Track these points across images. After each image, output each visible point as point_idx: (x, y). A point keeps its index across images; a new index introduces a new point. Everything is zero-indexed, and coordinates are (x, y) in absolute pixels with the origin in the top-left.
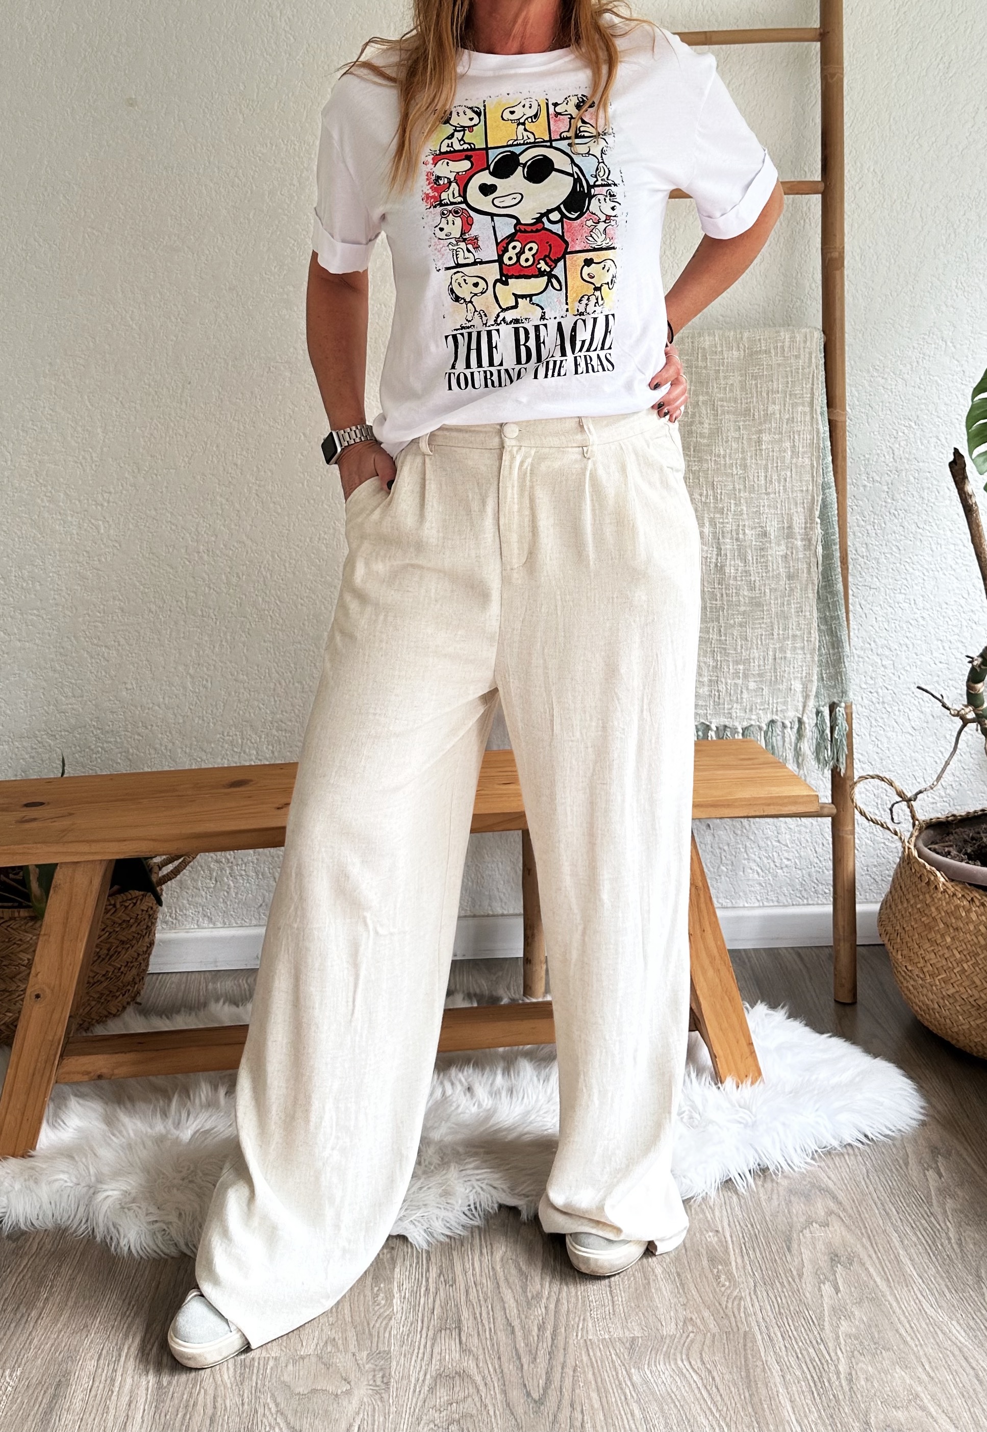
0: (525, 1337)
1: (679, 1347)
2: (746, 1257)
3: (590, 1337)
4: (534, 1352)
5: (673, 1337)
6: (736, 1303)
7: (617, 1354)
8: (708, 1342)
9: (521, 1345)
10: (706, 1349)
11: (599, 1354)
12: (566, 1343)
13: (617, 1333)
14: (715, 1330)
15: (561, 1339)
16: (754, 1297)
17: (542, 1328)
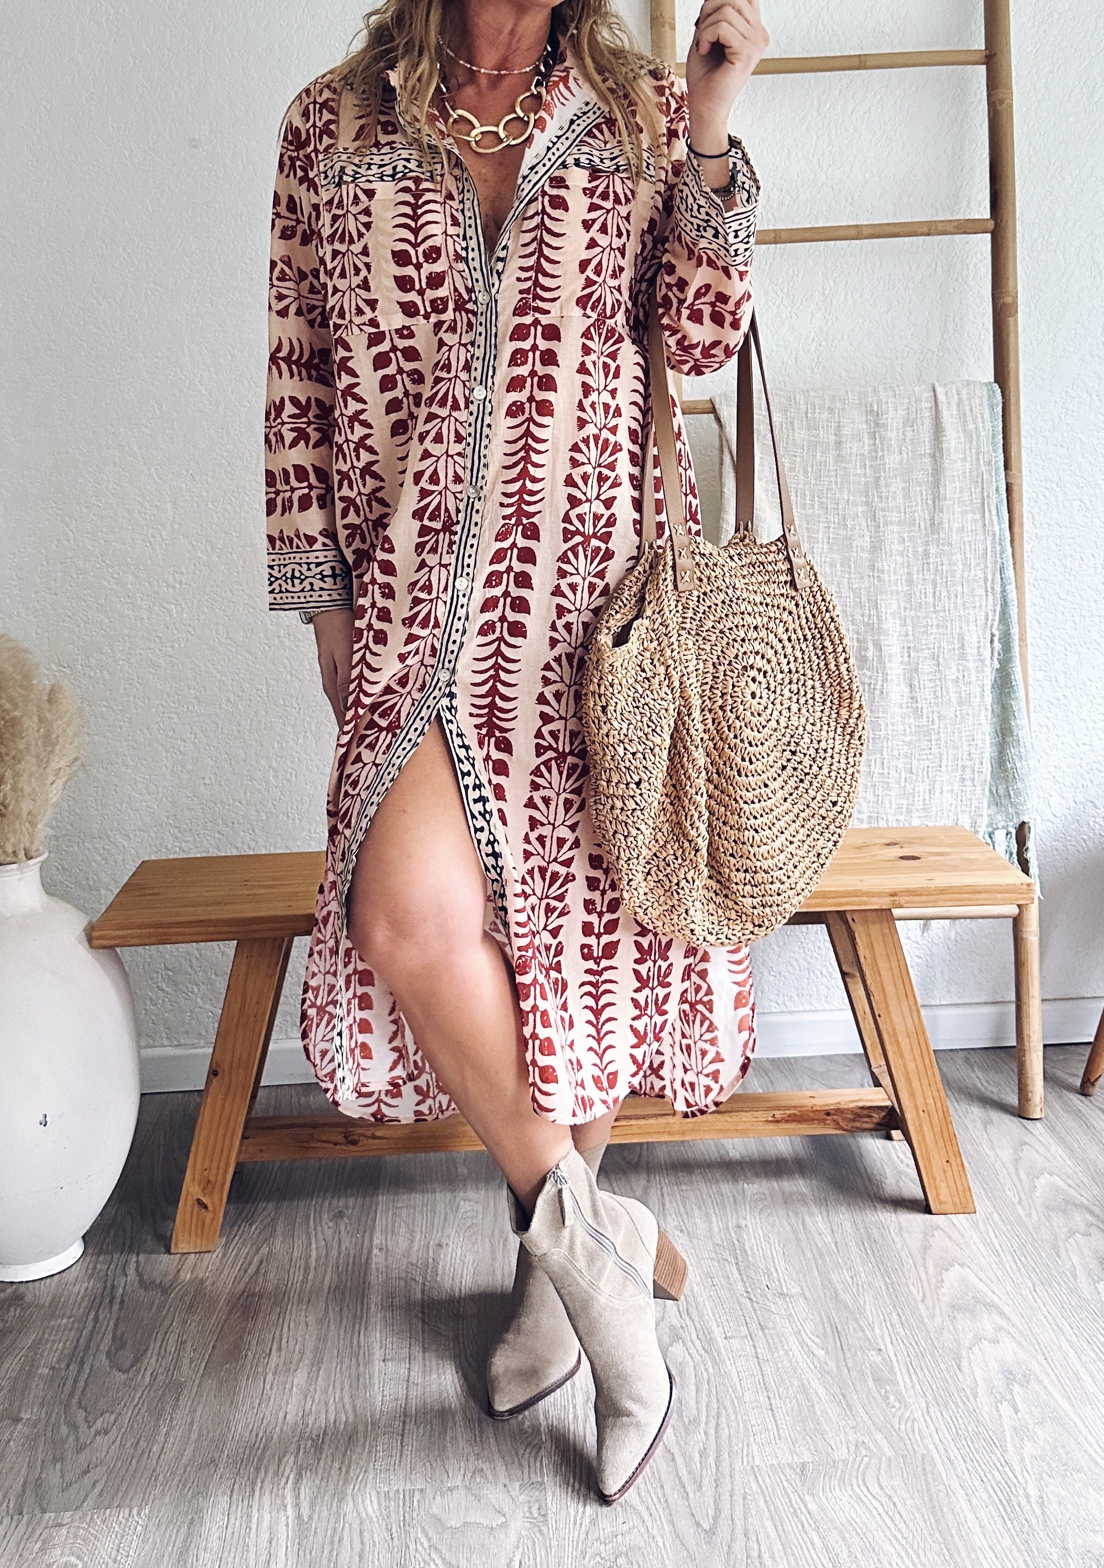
0: (687, 1465)
1: (854, 1473)
2: (914, 1377)
3: (757, 1463)
4: (698, 1479)
5: (845, 1462)
6: (909, 1425)
7: (788, 1481)
8: (883, 1467)
9: (683, 1473)
10: (882, 1472)
11: (768, 1481)
12: (732, 1469)
13: (786, 1458)
14: (890, 1453)
15: (725, 1465)
16: (928, 1418)
17: (703, 1453)
